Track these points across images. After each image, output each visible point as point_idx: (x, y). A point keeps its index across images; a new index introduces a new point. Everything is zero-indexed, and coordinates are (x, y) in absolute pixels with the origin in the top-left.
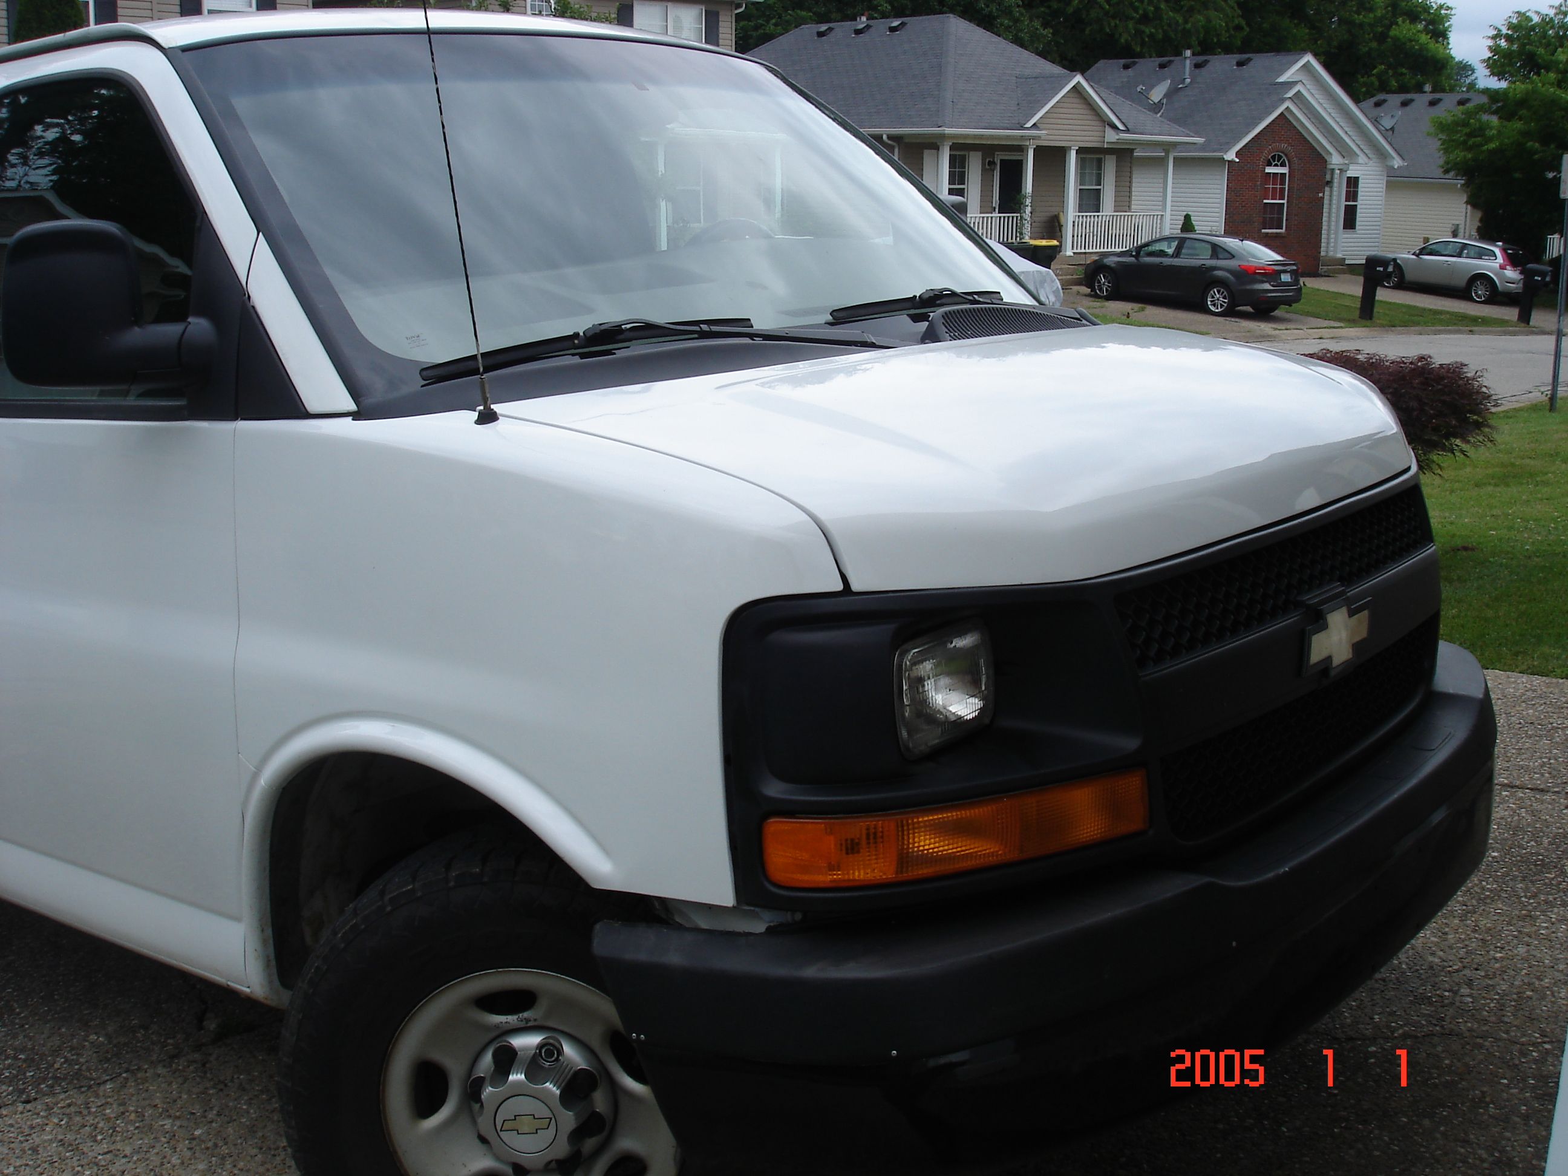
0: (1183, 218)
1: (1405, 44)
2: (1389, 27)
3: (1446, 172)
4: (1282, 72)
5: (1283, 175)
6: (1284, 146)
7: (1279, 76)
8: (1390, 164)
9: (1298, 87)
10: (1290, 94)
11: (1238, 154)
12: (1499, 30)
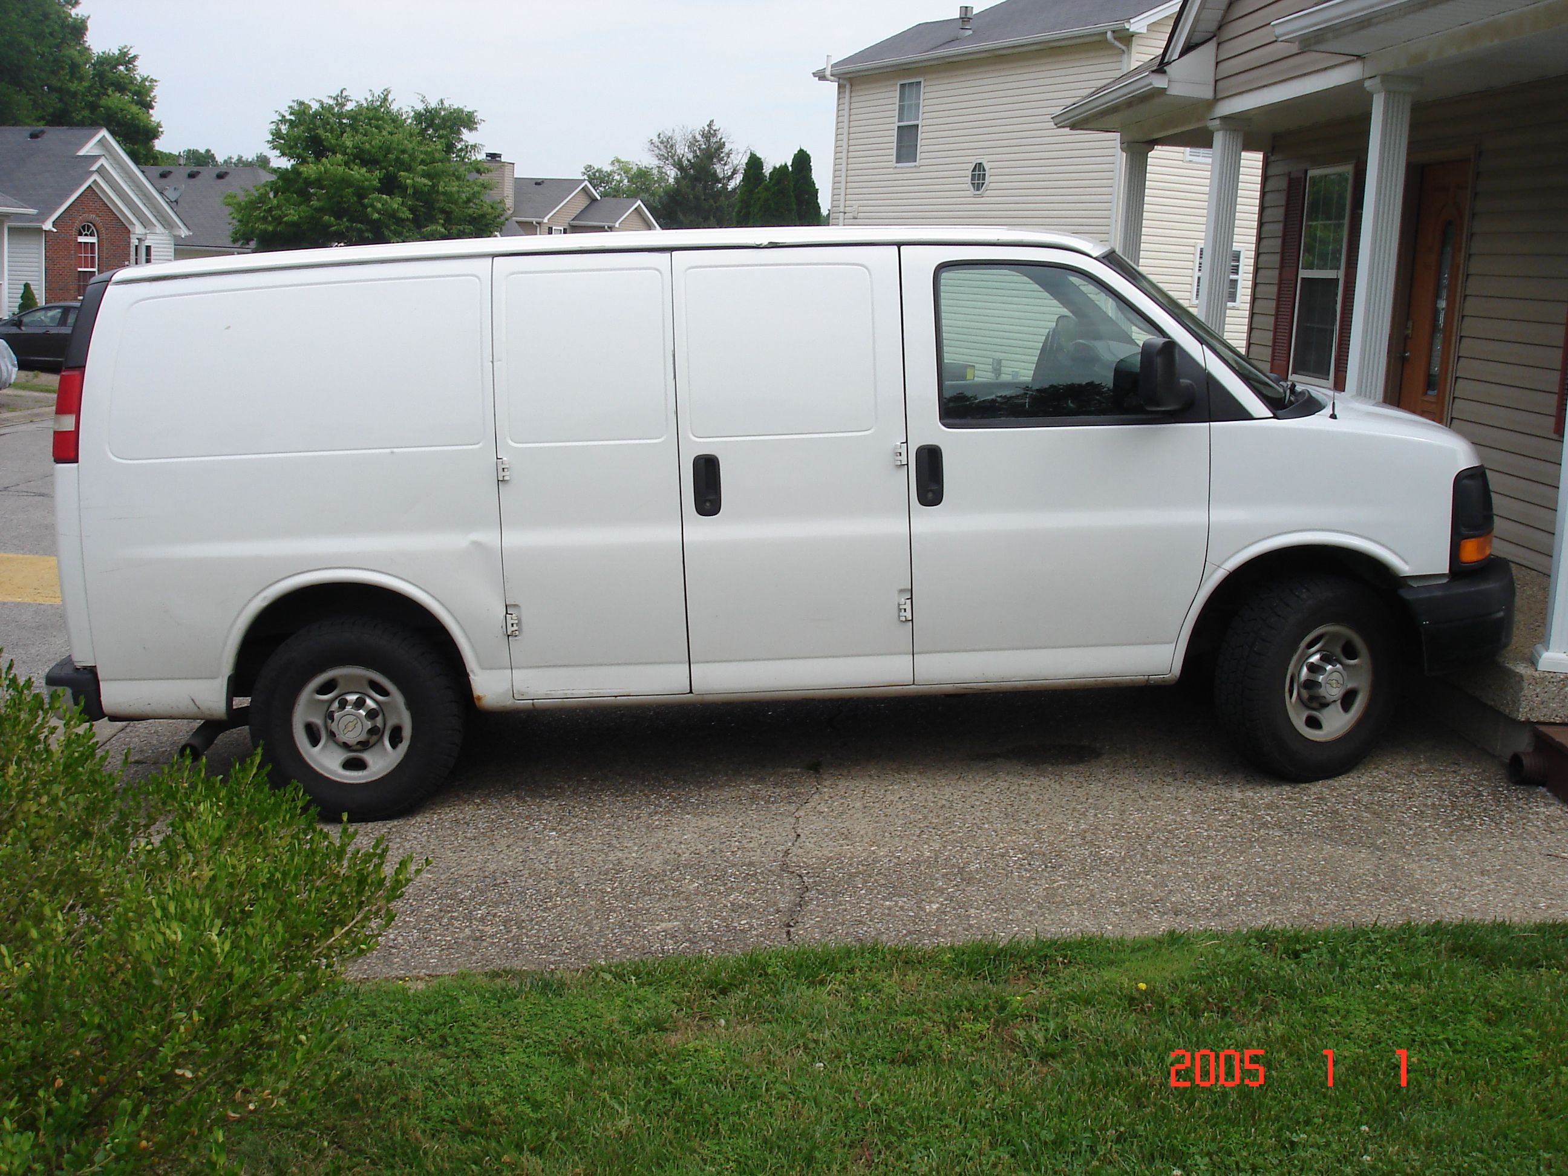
0: (23, 287)
1: (116, 113)
2: (98, 96)
3: (235, 241)
4: (82, 145)
5: (93, 244)
6: (93, 216)
7: (79, 149)
8: (177, 233)
9: (102, 161)
10: (94, 168)
11: (54, 224)
12: (283, 116)
